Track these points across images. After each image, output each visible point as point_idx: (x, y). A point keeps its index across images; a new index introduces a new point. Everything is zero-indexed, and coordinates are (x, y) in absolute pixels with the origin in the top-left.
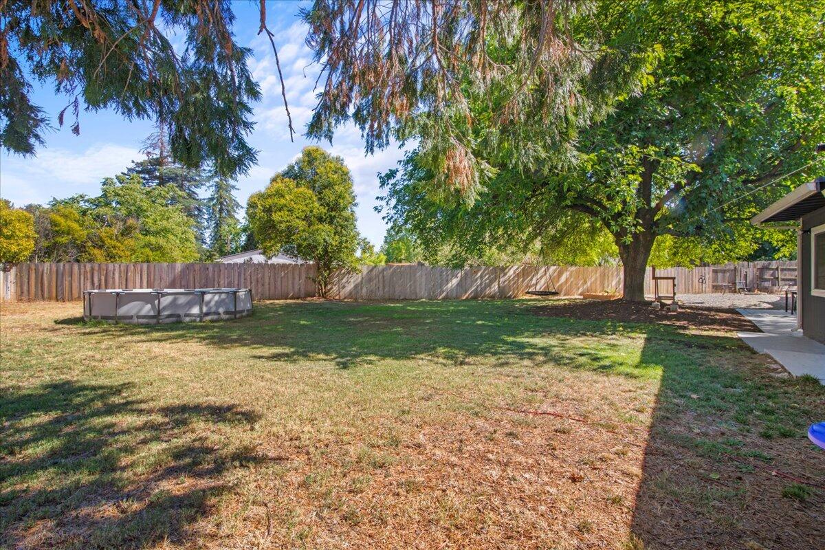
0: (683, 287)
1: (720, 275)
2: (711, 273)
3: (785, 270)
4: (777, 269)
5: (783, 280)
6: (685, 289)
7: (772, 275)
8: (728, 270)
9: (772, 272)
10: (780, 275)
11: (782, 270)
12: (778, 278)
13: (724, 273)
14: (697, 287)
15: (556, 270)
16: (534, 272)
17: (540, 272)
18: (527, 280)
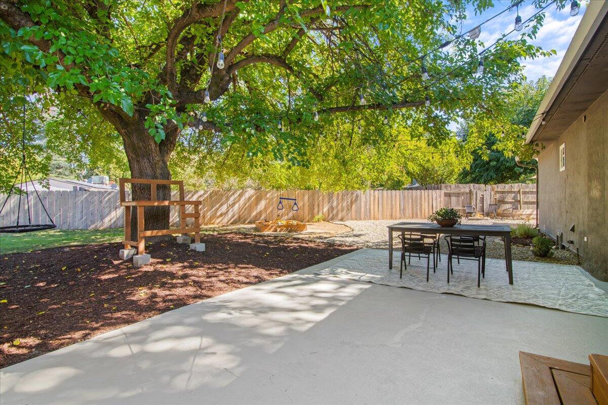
0: (411, 211)
1: (454, 199)
2: (443, 196)
3: (528, 193)
4: (519, 191)
5: (526, 203)
6: (413, 213)
7: (514, 198)
8: (463, 194)
9: (513, 195)
10: (522, 198)
11: (525, 193)
12: (520, 201)
13: (458, 196)
14: (427, 212)
15: (253, 196)
16: (224, 199)
17: (232, 199)
18: (214, 209)
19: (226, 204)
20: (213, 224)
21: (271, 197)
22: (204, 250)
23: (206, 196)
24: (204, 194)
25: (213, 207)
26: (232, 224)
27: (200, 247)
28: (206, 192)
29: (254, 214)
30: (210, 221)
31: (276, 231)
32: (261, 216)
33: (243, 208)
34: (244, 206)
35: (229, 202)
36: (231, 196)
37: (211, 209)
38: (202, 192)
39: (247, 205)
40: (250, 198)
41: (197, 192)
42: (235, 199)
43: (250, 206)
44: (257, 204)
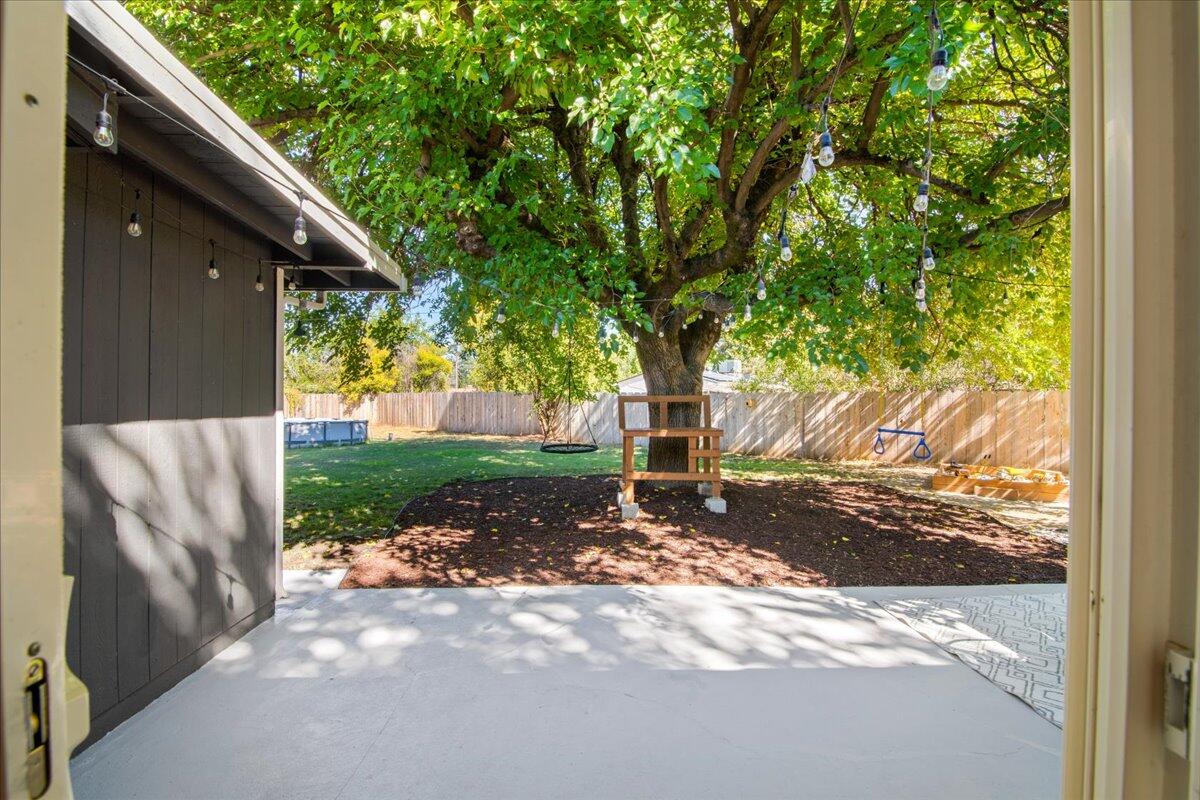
15: (960, 403)
16: (889, 411)
17: (907, 409)
18: (868, 428)
19: (894, 421)
20: (865, 458)
21: (1008, 407)
22: (724, 511)
23: (852, 402)
24: (848, 399)
25: (866, 425)
26: (906, 462)
27: (717, 505)
28: (852, 394)
29: (960, 445)
30: (860, 453)
31: (972, 493)
32: (980, 450)
33: (933, 430)
34: (937, 425)
35: (900, 416)
36: (906, 402)
37: (863, 429)
38: (843, 396)
39: (943, 423)
40: (951, 408)
41: (834, 394)
42: (914, 411)
43: (952, 425)
44: (969, 423)
